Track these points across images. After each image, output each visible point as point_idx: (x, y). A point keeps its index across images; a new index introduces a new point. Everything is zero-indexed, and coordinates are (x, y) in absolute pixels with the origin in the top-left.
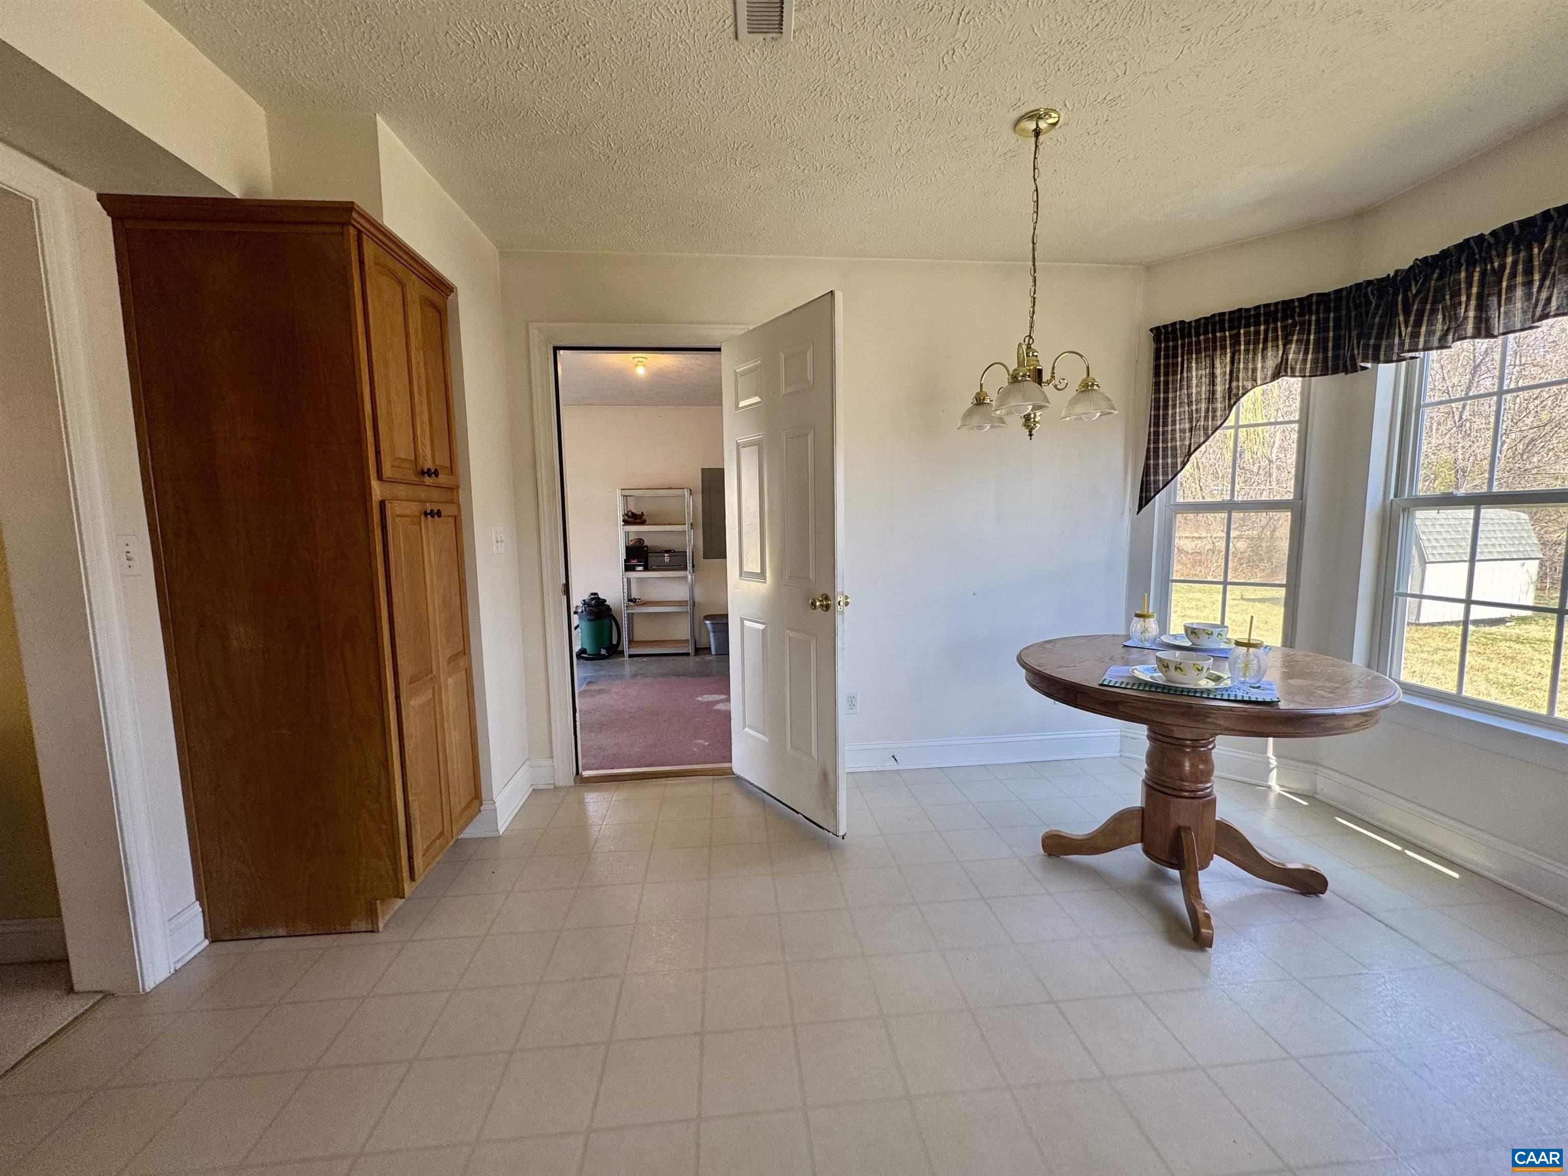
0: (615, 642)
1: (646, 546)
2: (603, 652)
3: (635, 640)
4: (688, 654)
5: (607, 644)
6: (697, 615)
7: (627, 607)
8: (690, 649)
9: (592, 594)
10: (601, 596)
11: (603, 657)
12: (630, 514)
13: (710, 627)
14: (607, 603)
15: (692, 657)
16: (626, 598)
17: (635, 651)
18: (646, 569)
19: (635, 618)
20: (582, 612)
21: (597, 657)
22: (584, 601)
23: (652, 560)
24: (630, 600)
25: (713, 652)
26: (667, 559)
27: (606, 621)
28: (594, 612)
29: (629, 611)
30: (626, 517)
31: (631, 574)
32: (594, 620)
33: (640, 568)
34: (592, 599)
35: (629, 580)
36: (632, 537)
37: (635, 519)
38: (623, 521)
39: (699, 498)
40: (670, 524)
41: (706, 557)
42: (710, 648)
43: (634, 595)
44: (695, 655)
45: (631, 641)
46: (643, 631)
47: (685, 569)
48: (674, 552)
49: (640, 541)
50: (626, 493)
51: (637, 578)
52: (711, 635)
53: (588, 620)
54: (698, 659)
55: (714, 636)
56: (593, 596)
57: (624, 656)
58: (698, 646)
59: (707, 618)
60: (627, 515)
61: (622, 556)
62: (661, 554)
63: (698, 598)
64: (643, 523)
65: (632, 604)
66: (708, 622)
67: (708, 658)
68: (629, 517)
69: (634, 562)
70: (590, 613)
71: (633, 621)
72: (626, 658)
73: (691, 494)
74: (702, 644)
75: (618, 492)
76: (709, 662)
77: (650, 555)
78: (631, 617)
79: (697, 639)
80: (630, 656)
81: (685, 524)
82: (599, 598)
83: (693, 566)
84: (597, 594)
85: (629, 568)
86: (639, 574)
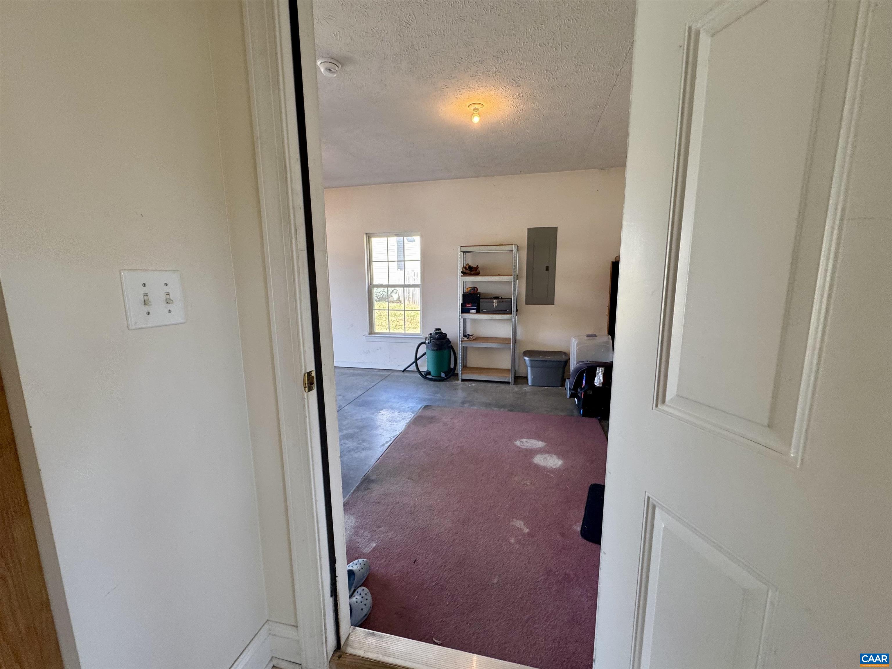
0: (452, 366)
1: (480, 294)
2: (443, 375)
3: (468, 365)
4: (509, 383)
5: (446, 369)
6: (517, 351)
7: (462, 341)
8: (510, 378)
9: (437, 330)
10: (443, 331)
11: (442, 380)
12: (467, 267)
13: (528, 363)
14: (448, 337)
15: (511, 386)
16: (462, 334)
17: (466, 377)
18: (478, 312)
19: (469, 351)
20: (428, 343)
21: (438, 379)
22: (431, 334)
23: (483, 304)
24: (465, 336)
25: (530, 383)
26: (495, 305)
27: (446, 352)
28: (437, 345)
29: (463, 345)
30: (464, 269)
31: (467, 316)
32: (437, 350)
33: (474, 311)
34: (436, 334)
35: (465, 320)
36: (469, 286)
37: (471, 271)
38: (462, 272)
39: (524, 253)
40: (499, 275)
41: (526, 304)
42: (526, 378)
43: (469, 332)
44: (514, 384)
45: (465, 367)
46: (474, 361)
47: (510, 313)
48: (502, 298)
49: (474, 289)
50: (465, 249)
51: (471, 319)
52: (529, 369)
53: (433, 350)
54: (516, 388)
55: (532, 370)
56: (437, 331)
57: (458, 380)
58: (517, 375)
59: (527, 353)
60: (465, 268)
61: (460, 301)
62: (489, 300)
63: (519, 336)
64: (478, 274)
65: (466, 339)
66: (527, 359)
67: (527, 389)
68: (466, 269)
69: (469, 306)
70: (435, 345)
71: (466, 353)
72: (460, 382)
73: (518, 250)
74: (521, 373)
75: (459, 249)
76: (526, 393)
77: (481, 300)
78: (465, 349)
79: (517, 369)
80: (463, 380)
81: (512, 276)
82: (442, 333)
83: (517, 311)
84: (440, 329)
85: (464, 310)
86: (472, 316)
